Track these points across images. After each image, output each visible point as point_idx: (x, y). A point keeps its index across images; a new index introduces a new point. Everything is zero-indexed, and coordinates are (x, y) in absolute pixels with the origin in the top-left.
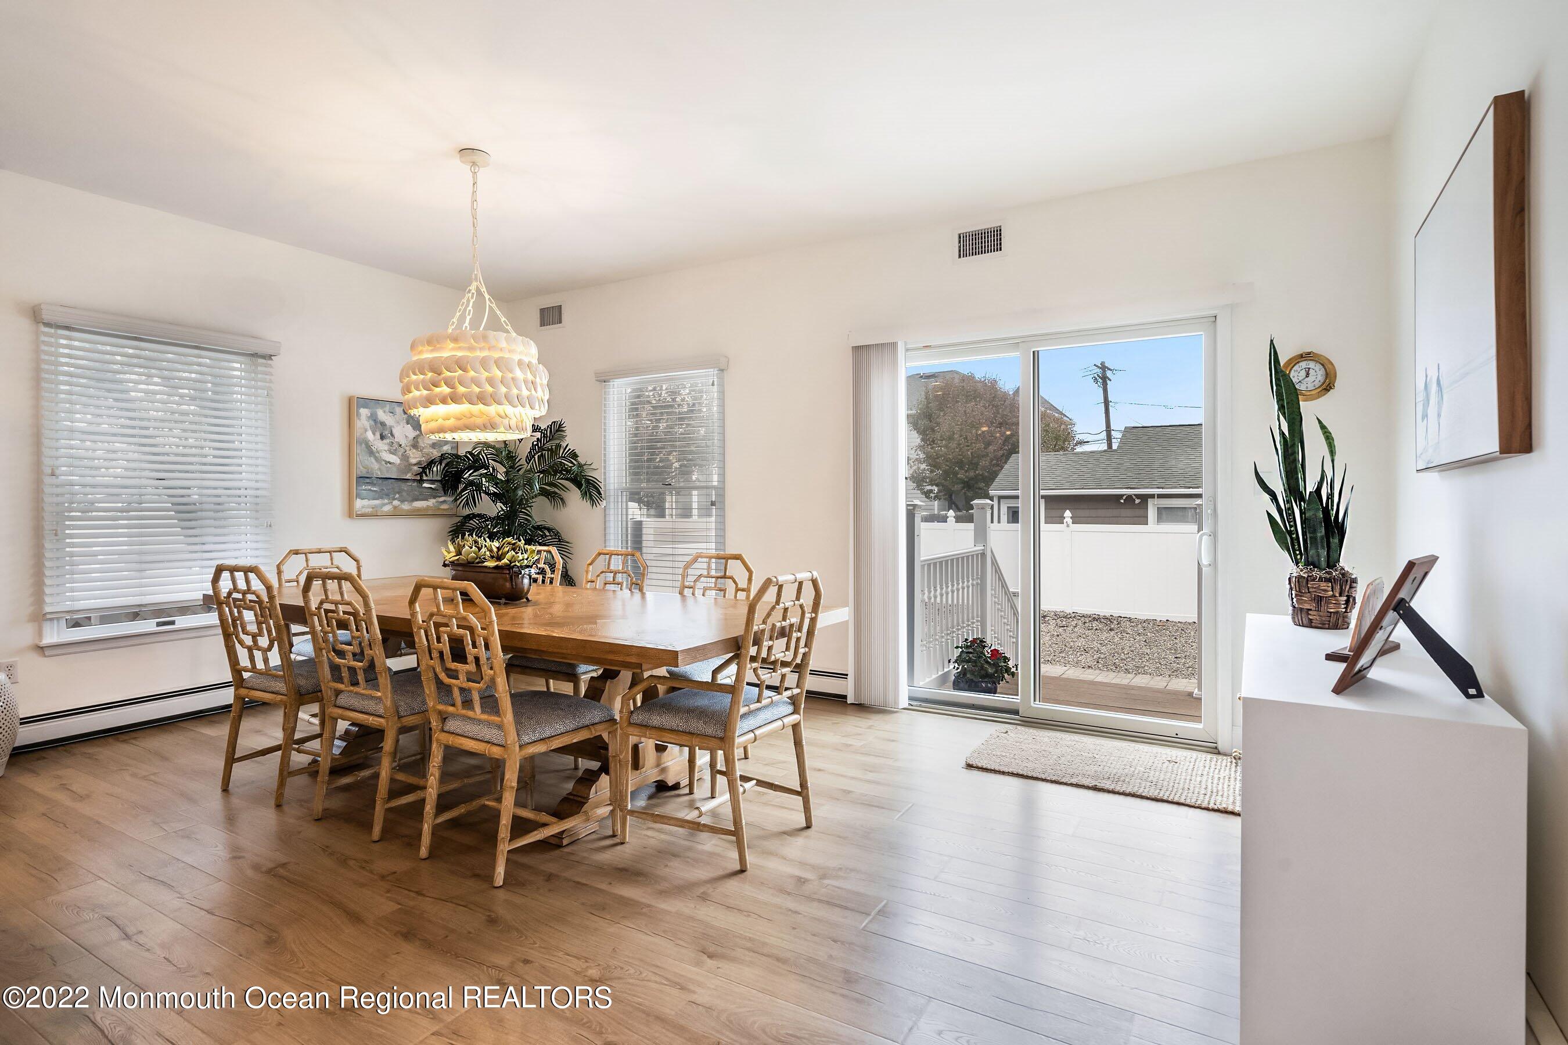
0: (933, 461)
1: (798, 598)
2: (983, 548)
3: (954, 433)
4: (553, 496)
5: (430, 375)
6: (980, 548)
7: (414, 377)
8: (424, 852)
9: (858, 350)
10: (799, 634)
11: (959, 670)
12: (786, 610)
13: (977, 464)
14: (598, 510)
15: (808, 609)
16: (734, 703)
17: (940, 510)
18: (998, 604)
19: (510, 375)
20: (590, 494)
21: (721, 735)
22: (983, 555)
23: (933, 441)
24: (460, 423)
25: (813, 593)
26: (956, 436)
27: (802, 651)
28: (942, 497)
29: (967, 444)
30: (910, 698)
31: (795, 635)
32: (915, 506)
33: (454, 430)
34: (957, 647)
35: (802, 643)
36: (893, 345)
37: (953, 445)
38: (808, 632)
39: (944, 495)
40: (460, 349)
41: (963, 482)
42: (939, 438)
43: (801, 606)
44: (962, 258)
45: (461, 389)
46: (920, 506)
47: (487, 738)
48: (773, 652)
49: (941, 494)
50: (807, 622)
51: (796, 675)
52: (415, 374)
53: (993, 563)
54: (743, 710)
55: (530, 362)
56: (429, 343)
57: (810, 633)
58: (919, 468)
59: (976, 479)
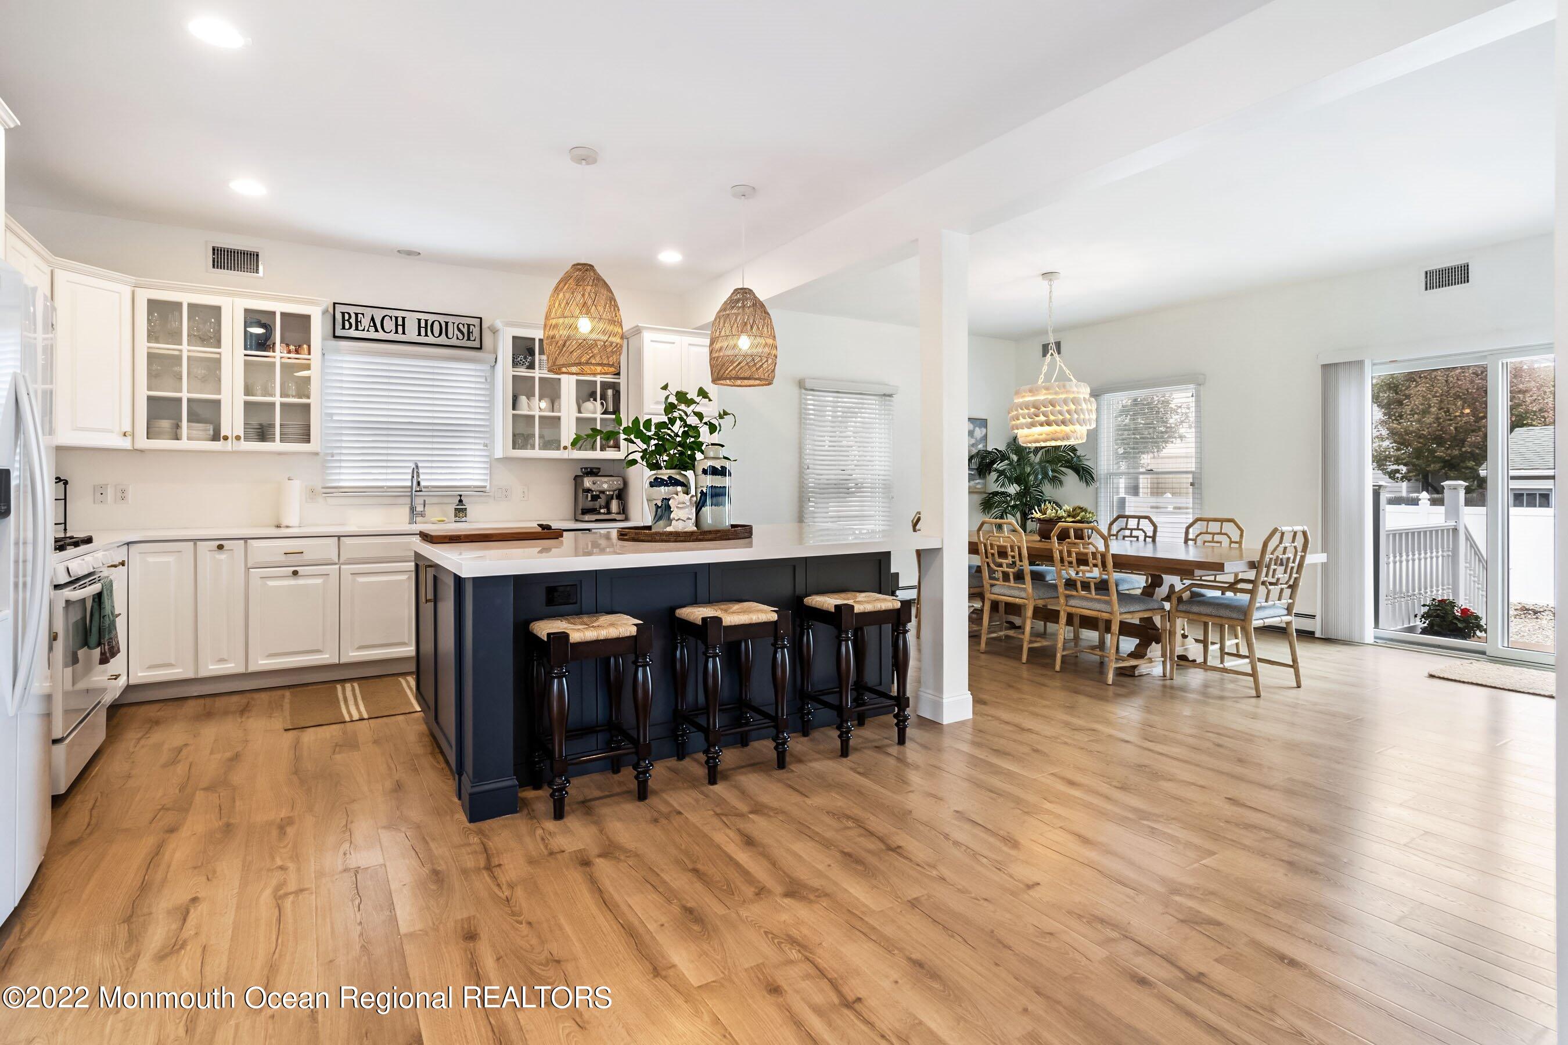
0: (1401, 439)
1: (1293, 542)
2: (1455, 524)
3: (1430, 406)
4: (1056, 481)
5: (1033, 410)
6: (1451, 523)
7: (1021, 411)
8: (1058, 668)
9: (1326, 367)
10: (1293, 565)
11: (1426, 625)
12: (1285, 548)
13: (1463, 442)
14: (1091, 488)
15: (1300, 549)
16: (1252, 600)
17: (1408, 492)
18: (1470, 570)
19: (1080, 407)
20: (1086, 479)
21: (1243, 618)
22: (1455, 530)
23: (1401, 416)
24: (1049, 437)
25: (1303, 540)
26: (1433, 410)
27: (1294, 575)
28: (1413, 478)
29: (1448, 417)
30: (1376, 638)
31: (1291, 565)
32: (1380, 486)
33: (1045, 441)
34: (1424, 605)
35: (1295, 570)
36: (1360, 364)
37: (1429, 419)
38: (1299, 565)
39: (1415, 476)
40: (1049, 394)
41: (1440, 459)
42: (1408, 412)
43: (1295, 547)
44: (1429, 291)
45: (1052, 418)
46: (1386, 487)
47: (1098, 608)
48: (1277, 572)
49: (1411, 474)
50: (1298, 558)
51: (1290, 590)
52: (1022, 409)
53: (1467, 539)
54: (1258, 605)
55: (1084, 398)
56: (1030, 391)
57: (1300, 566)
58: (1380, 446)
59: (1464, 457)
